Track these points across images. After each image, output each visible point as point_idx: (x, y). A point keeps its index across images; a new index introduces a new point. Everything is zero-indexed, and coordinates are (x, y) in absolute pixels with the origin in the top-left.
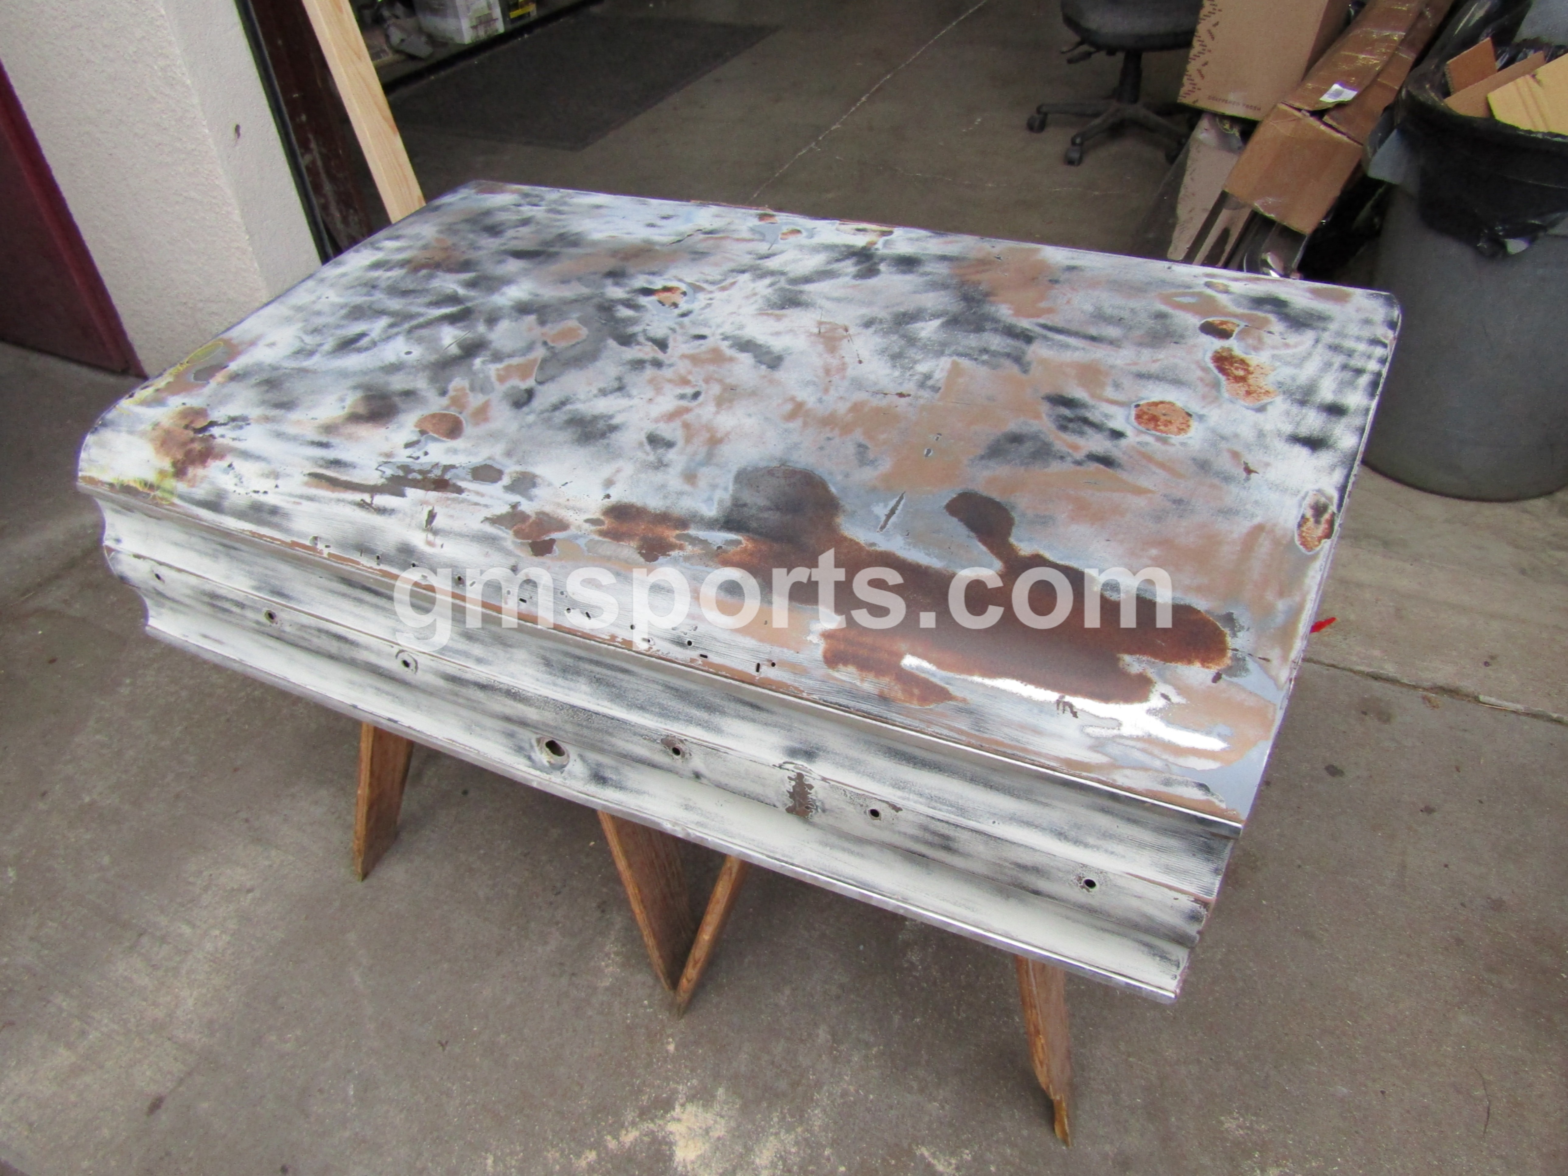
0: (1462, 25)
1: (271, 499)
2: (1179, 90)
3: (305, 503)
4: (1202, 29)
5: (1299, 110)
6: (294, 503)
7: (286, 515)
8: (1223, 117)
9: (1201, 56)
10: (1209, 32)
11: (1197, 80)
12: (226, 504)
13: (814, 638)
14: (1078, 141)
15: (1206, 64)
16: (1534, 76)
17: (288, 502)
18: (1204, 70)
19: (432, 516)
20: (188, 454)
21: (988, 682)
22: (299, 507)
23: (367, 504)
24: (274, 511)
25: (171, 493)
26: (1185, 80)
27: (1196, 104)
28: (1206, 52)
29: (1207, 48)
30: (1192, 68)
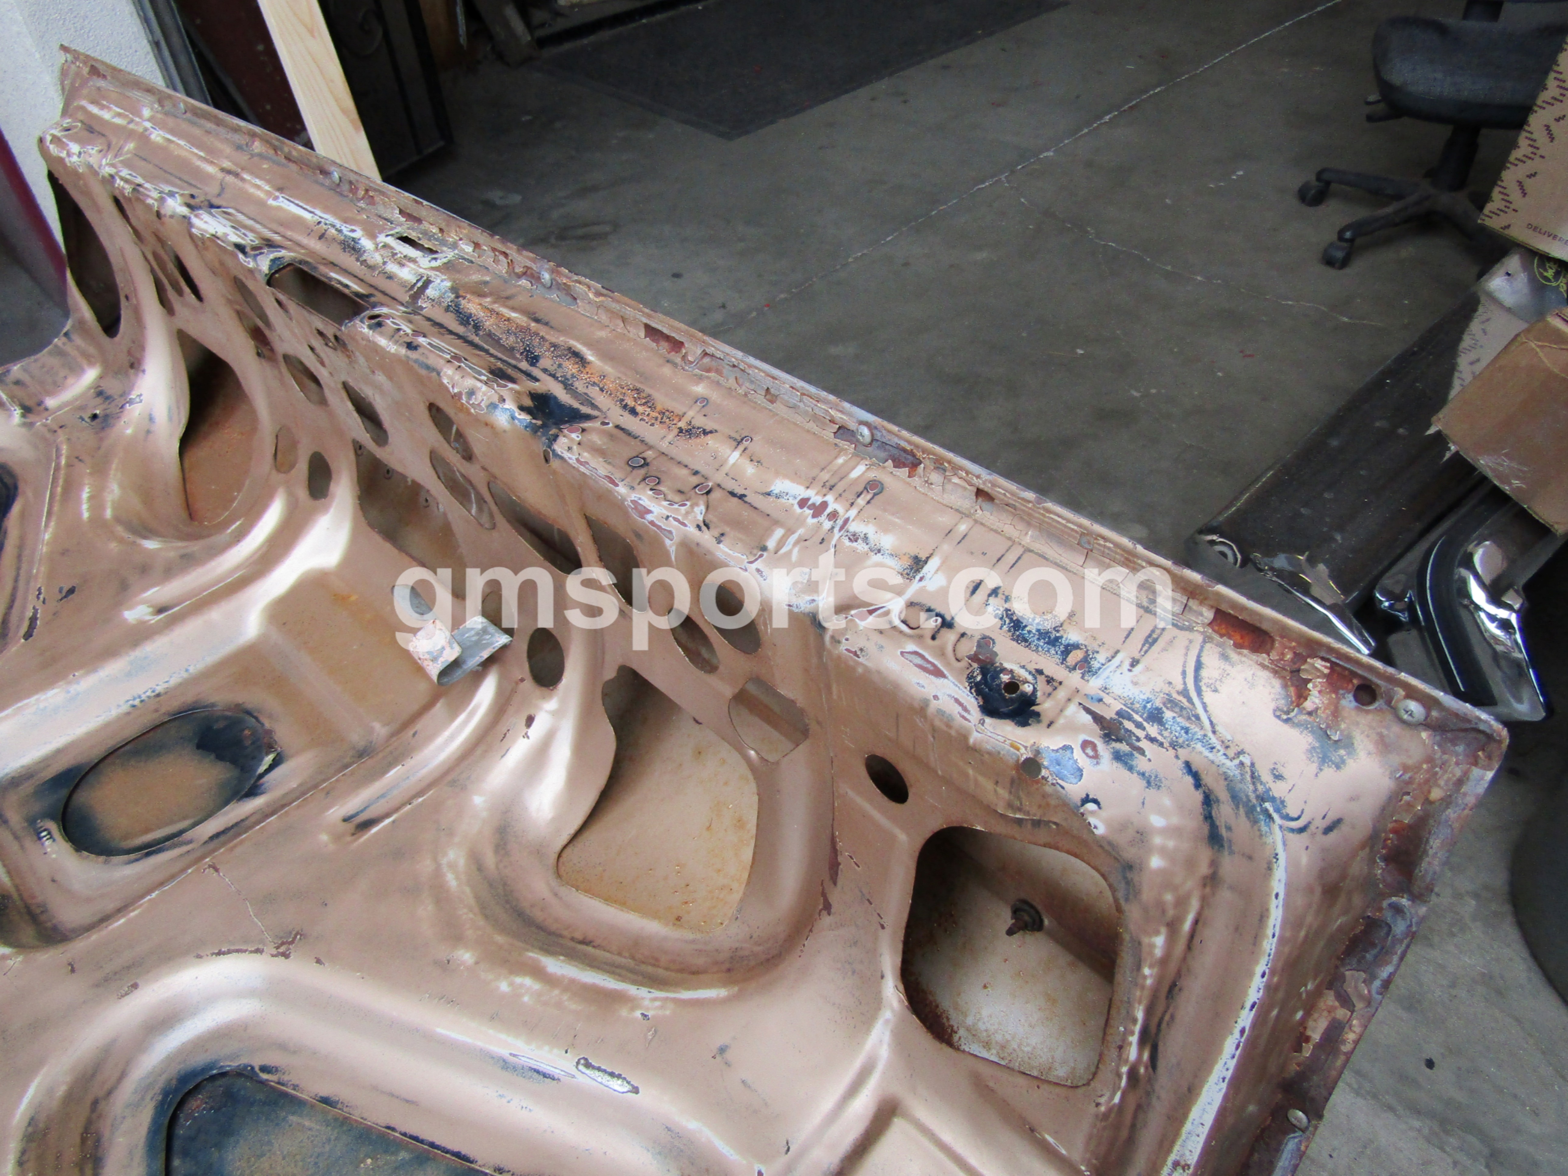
2: (1483, 206)
4: (1537, 121)
8: (1545, 259)
9: (1529, 162)
10: (1548, 127)
11: (1515, 195)
14: (1348, 235)
15: (1530, 176)
18: (1528, 183)
26: (1496, 192)
27: (1506, 232)
28: (1537, 158)
29: (1539, 152)
30: (1510, 177)
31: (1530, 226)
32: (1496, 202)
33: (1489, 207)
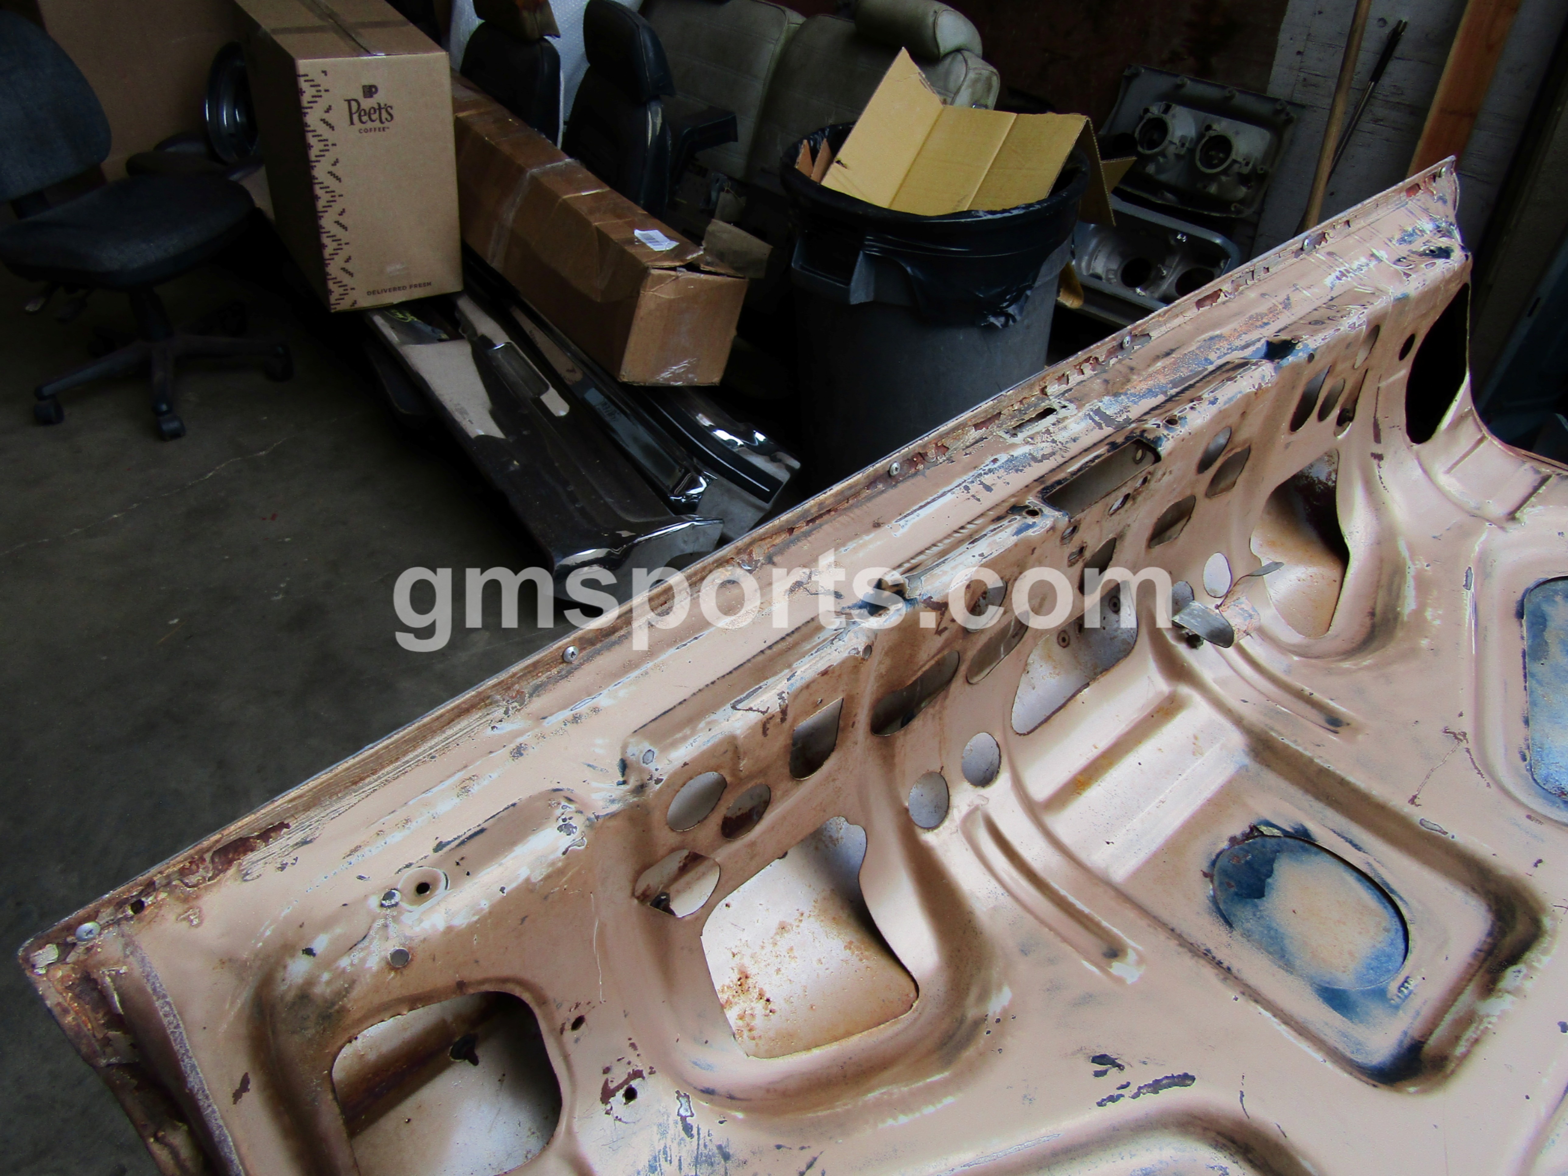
0: (650, 135)
2: (328, 299)
4: (327, 222)
5: (674, 269)
9: (340, 252)
10: (337, 222)
11: (346, 279)
15: (348, 260)
16: (839, 162)
18: (349, 267)
26: (331, 285)
27: (356, 306)
28: (344, 246)
29: (343, 242)
30: (333, 269)
31: (369, 293)
32: (336, 291)
33: (333, 299)
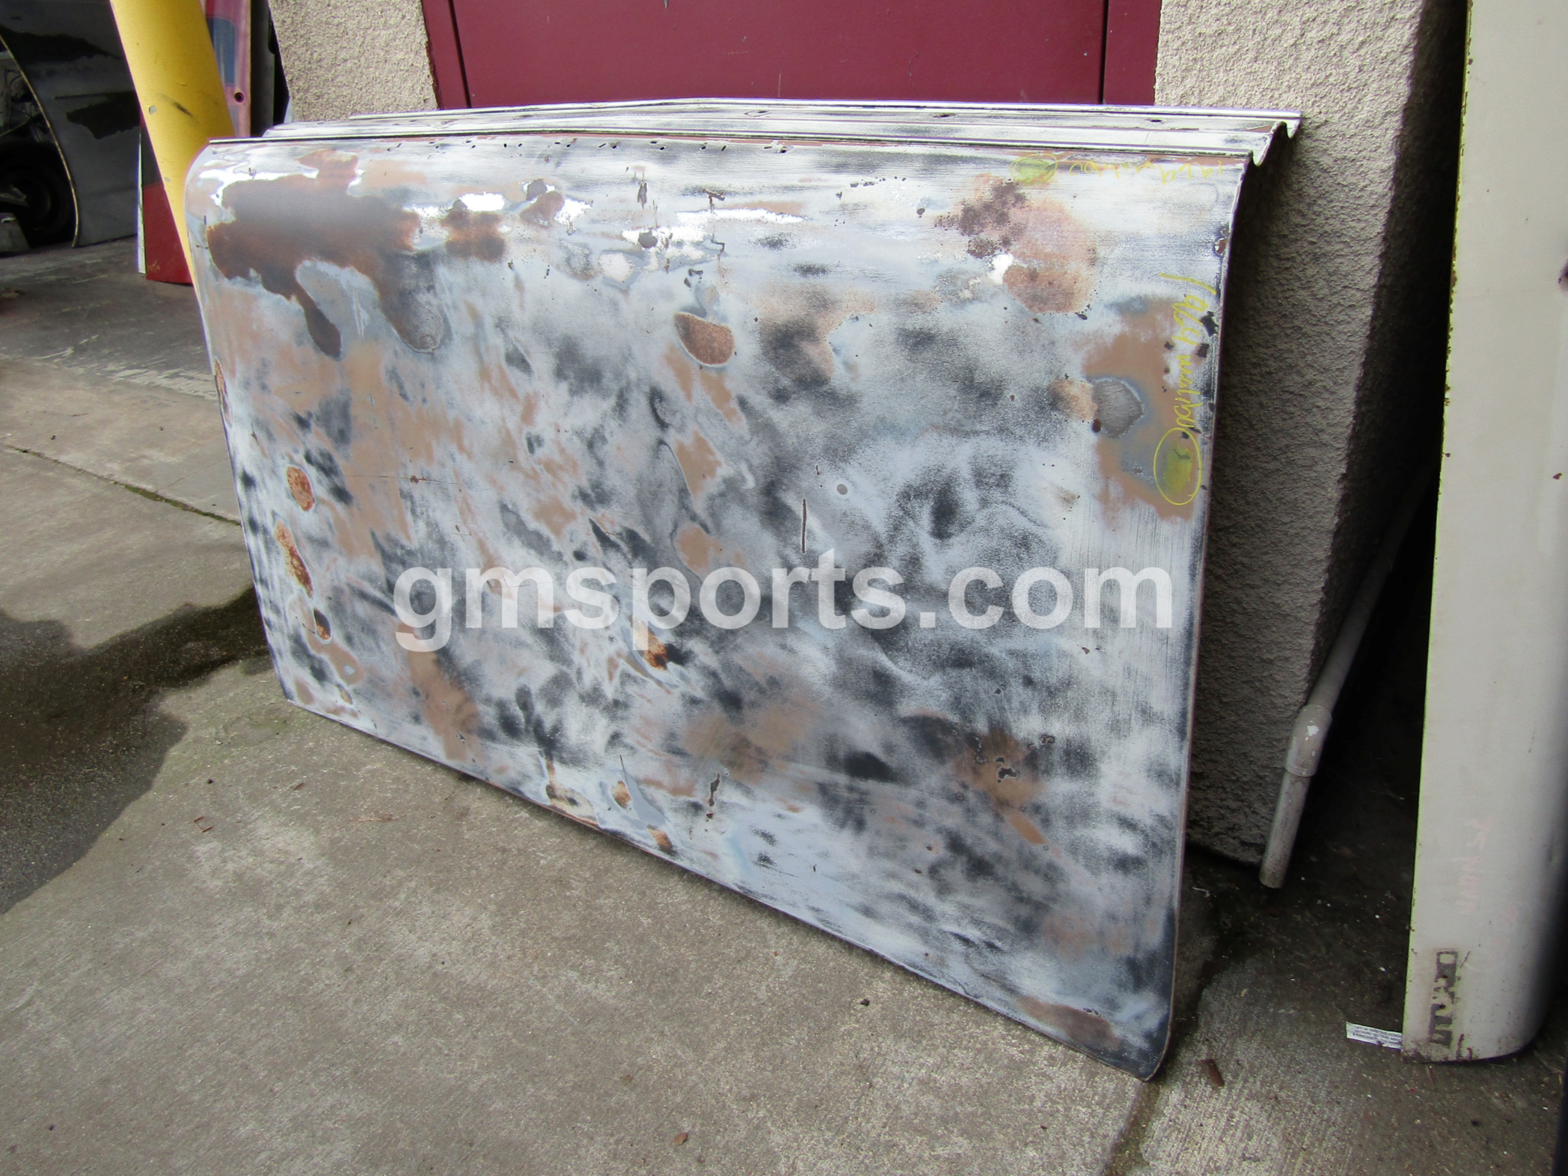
1: (844, 179)
3: (796, 183)
6: (810, 181)
7: (822, 166)
12: (918, 165)
13: (359, 172)
17: (820, 180)
19: (642, 197)
20: (1002, 219)
21: (282, 175)
22: (803, 176)
23: (715, 196)
24: (840, 168)
25: (1021, 165)
